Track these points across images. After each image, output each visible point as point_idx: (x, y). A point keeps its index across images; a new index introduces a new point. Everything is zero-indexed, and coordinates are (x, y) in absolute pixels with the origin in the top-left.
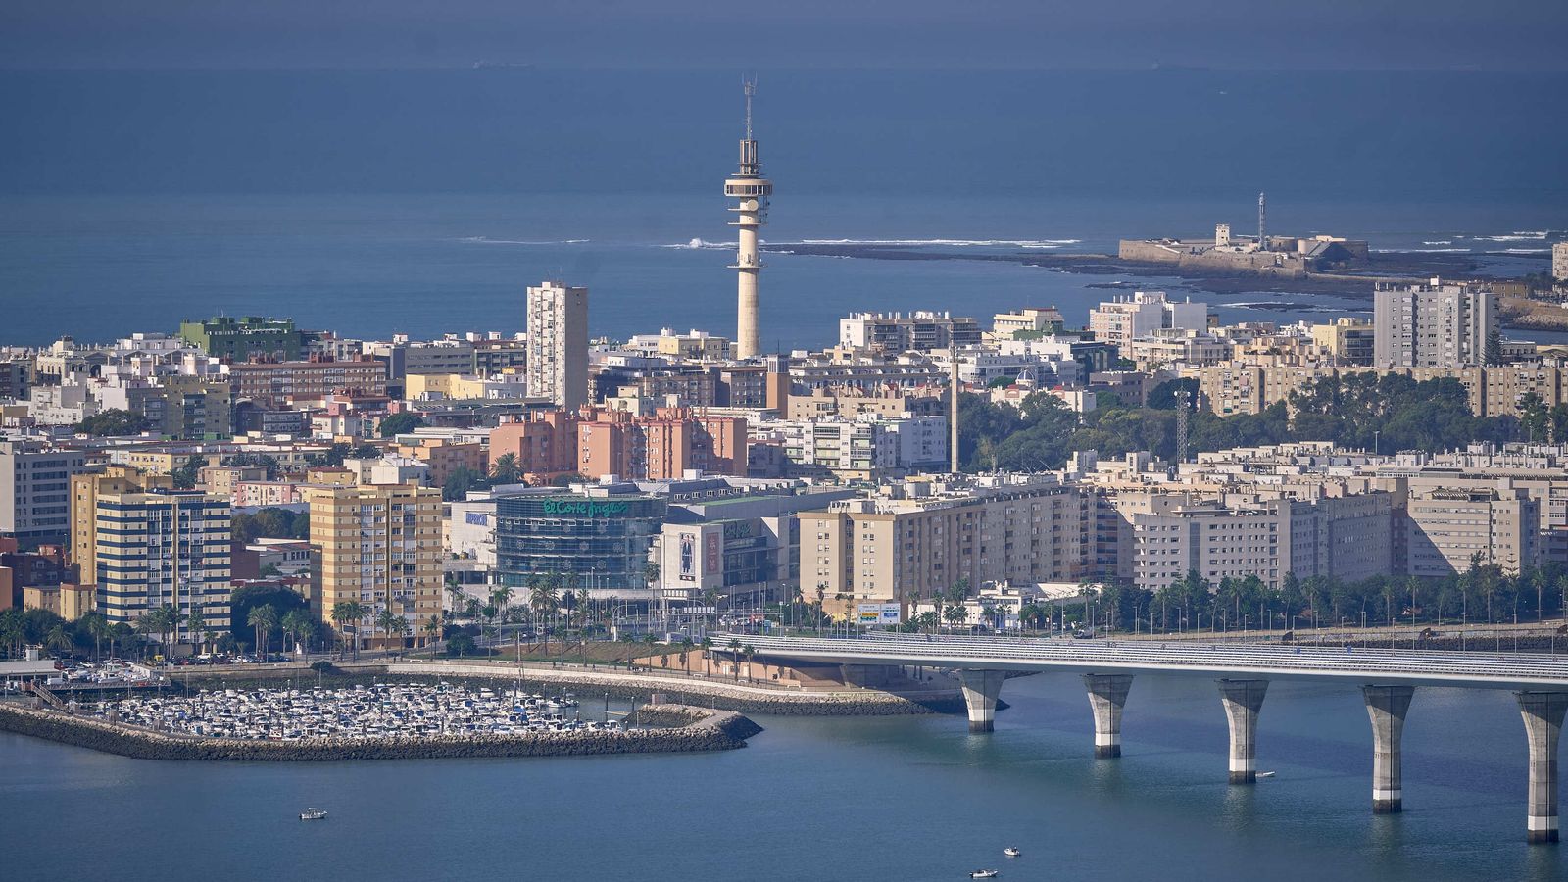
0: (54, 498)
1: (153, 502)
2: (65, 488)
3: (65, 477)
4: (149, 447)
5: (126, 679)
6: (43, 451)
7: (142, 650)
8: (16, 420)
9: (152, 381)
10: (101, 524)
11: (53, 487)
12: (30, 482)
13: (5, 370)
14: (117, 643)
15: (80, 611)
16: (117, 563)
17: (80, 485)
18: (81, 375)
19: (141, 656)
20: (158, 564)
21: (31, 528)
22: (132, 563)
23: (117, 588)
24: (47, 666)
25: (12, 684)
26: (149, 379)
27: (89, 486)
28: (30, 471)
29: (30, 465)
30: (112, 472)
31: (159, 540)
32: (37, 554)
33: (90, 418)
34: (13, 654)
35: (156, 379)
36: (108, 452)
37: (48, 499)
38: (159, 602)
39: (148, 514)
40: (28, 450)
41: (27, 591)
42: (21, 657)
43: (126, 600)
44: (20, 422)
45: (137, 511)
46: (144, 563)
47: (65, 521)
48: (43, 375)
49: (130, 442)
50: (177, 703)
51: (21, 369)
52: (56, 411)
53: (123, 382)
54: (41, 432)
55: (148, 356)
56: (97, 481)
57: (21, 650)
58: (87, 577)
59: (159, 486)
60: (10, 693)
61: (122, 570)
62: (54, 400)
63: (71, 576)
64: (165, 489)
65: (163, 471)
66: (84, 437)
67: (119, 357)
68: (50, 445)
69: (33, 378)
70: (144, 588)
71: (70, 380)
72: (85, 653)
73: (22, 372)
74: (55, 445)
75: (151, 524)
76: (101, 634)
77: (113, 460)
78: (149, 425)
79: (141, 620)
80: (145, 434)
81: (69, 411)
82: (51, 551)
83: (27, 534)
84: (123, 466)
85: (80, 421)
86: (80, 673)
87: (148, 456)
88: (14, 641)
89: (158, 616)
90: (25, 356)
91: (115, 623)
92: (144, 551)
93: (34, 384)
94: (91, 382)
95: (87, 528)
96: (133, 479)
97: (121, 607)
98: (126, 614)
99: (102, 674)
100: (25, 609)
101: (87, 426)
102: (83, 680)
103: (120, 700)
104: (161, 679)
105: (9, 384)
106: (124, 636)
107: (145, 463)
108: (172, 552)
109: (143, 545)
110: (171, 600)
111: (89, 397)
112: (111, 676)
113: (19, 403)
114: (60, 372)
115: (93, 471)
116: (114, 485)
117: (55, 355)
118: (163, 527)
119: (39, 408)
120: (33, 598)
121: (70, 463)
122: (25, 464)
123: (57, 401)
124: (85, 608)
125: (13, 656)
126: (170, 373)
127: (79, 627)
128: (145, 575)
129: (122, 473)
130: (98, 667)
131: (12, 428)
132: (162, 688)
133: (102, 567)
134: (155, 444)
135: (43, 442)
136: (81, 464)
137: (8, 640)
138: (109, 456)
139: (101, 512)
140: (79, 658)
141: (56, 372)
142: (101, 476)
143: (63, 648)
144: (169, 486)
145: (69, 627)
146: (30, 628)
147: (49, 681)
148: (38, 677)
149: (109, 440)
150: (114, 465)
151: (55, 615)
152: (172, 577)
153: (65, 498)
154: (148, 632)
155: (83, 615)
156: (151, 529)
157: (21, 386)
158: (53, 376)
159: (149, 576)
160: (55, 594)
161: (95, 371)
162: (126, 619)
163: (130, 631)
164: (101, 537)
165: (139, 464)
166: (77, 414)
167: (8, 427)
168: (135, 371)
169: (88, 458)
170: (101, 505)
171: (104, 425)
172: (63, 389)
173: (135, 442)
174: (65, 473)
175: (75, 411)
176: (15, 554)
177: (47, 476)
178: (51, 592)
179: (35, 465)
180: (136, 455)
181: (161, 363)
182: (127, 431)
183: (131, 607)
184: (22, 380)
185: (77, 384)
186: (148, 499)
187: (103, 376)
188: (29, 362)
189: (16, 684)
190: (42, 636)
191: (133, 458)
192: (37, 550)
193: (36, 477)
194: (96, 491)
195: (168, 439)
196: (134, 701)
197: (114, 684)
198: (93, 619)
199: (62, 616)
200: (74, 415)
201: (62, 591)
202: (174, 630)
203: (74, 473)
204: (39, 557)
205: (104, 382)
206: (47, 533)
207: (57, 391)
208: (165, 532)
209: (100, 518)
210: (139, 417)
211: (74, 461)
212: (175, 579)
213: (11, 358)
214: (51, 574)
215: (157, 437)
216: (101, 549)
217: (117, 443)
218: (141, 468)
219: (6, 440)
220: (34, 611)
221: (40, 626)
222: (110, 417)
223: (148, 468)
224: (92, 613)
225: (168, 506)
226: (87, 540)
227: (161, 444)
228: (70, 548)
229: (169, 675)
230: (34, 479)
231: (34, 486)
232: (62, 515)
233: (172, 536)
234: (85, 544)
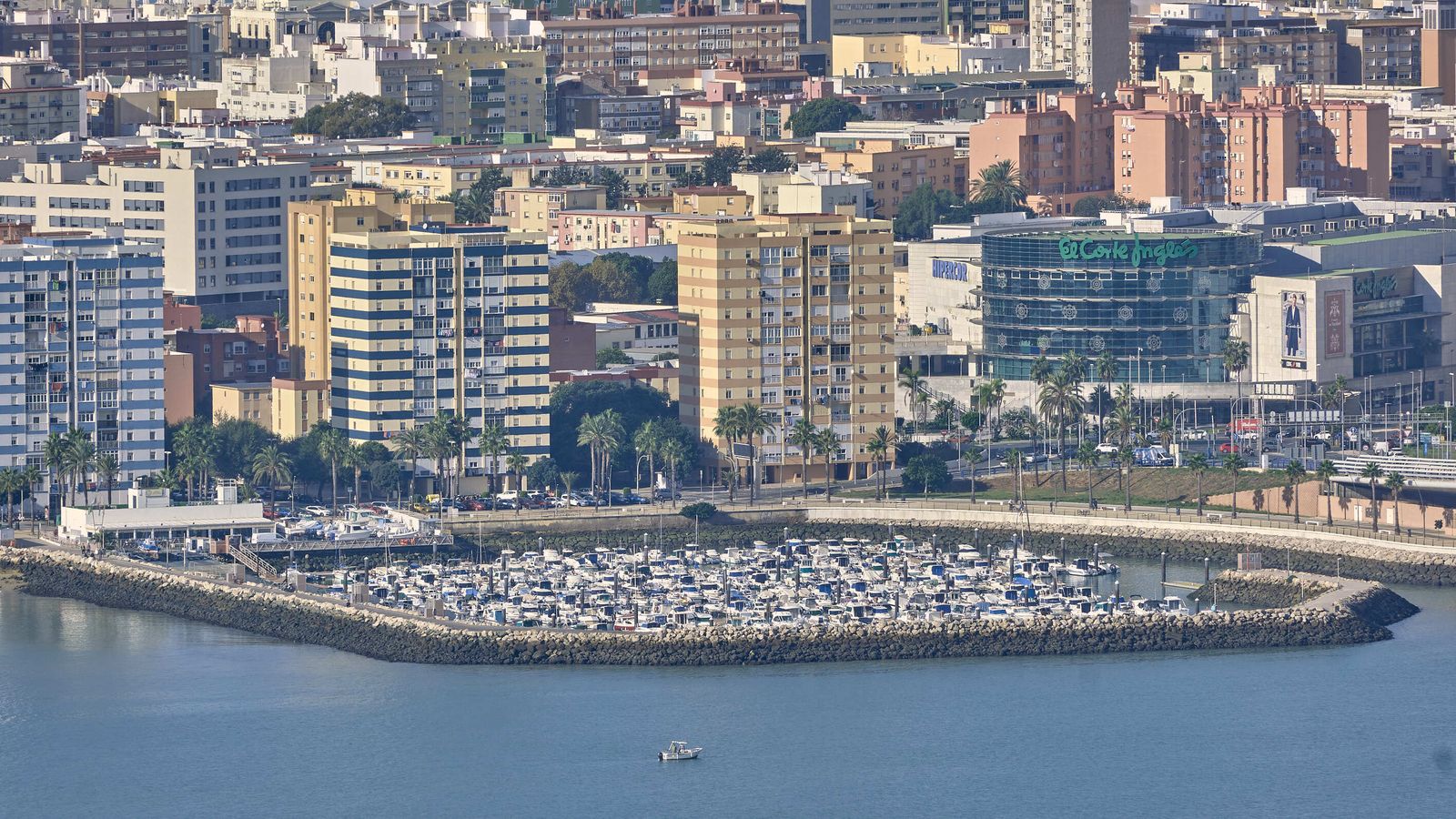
0: (260, 240)
1: (423, 245)
2: (278, 224)
3: (278, 205)
4: (416, 156)
5: (379, 534)
6: (241, 164)
7: (405, 487)
8: (198, 114)
9: (418, 49)
10: (337, 282)
11: (257, 222)
12: (221, 214)
13: (179, 33)
14: (365, 476)
15: (305, 422)
16: (363, 345)
17: (302, 218)
18: (302, 39)
19: (405, 495)
20: (429, 347)
21: (221, 288)
22: (391, 345)
23: (364, 385)
24: (252, 513)
25: (194, 545)
26: (414, 45)
27: (317, 220)
28: (221, 196)
29: (220, 187)
30: (354, 197)
31: (431, 307)
32: (232, 331)
33: (318, 110)
34: (196, 494)
35: (424, 45)
36: (347, 164)
37: (250, 241)
38: (432, 408)
39: (414, 265)
40: (217, 162)
41: (217, 391)
42: (209, 498)
43: (379, 405)
44: (204, 117)
45: (396, 261)
46: (408, 345)
47: (277, 277)
48: (240, 42)
49: (382, 149)
50: (463, 572)
51: (205, 31)
52: (262, 98)
53: (372, 50)
54: (237, 133)
55: (412, 8)
56: (330, 211)
57: (209, 487)
58: (315, 368)
59: (431, 219)
60: (191, 558)
61: (372, 356)
62: (259, 80)
63: (288, 366)
64: (442, 224)
65: (439, 194)
66: (308, 140)
67: (363, 10)
68: (253, 153)
69: (224, 45)
70: (409, 385)
71: (284, 47)
72: (313, 492)
73: (206, 35)
74: (261, 153)
75: (419, 281)
76: (340, 461)
77: (356, 178)
78: (413, 119)
79: (401, 437)
80: (408, 135)
81: (282, 99)
82: (255, 325)
83: (217, 298)
84: (372, 186)
85: (301, 114)
86: (305, 524)
87: (413, 170)
88: (197, 473)
89: (431, 431)
90: (211, 9)
91: (360, 442)
92: (408, 324)
93: (225, 55)
94: (319, 52)
95: (315, 288)
96: (388, 207)
97: (372, 416)
98: (380, 427)
99: (341, 524)
100: (215, 422)
101: (311, 124)
102: (310, 535)
103: (370, 568)
104: (437, 532)
105: (185, 55)
106: (376, 464)
107: (409, 181)
108: (453, 325)
109: (407, 314)
110: (451, 404)
111: (316, 74)
112: (355, 528)
113: (202, 86)
114: (268, 35)
115: (325, 196)
116: (357, 217)
117: (260, 7)
118: (438, 285)
119: (234, 93)
120: (227, 402)
121: (285, 183)
122: (212, 185)
123: (264, 82)
124: (313, 419)
125: (196, 497)
126: (448, 35)
127: (303, 450)
128: (408, 365)
129: (370, 198)
130: (335, 515)
131: (191, 125)
132: (440, 548)
133: (341, 352)
134: (424, 151)
135: (240, 149)
136: (304, 183)
137: (187, 472)
138: (349, 171)
139: (338, 262)
140: (304, 501)
141: (262, 36)
142: (337, 204)
143: (279, 484)
144: (448, 219)
145: (291, 447)
146: (224, 451)
147: (255, 538)
148: (236, 531)
149: (350, 145)
150: (357, 186)
151: (264, 430)
152: (455, 367)
153: (278, 239)
154: (414, 456)
155: (309, 430)
156: (418, 289)
157: (206, 57)
158: (257, 41)
159: (416, 365)
160: (263, 396)
161: (326, 32)
162: (379, 435)
163: (387, 455)
164: (337, 302)
165: (398, 185)
166: (298, 103)
167: (184, 125)
168: (390, 31)
169: (315, 174)
170: (338, 250)
171: (341, 120)
172: (274, 62)
173: (392, 148)
174: (278, 198)
175: (293, 97)
176: (197, 330)
177: (249, 204)
178: (256, 394)
179: (230, 186)
180: (393, 168)
181: (433, 19)
182: (379, 130)
183: (388, 416)
184: (206, 48)
185: (296, 54)
186: (414, 240)
187: (338, 41)
188: (219, 19)
189: (200, 542)
190: (243, 464)
191: (388, 174)
192: (233, 325)
193: (231, 205)
194: (329, 229)
195: (444, 141)
196: (393, 569)
197: (361, 541)
198: (326, 436)
199: (275, 431)
200: (292, 104)
201: (275, 391)
202: (458, 453)
203: (293, 199)
204: (237, 336)
205: (339, 50)
206: (247, 296)
207: (264, 66)
208: (441, 294)
209: (335, 272)
210: (398, 108)
211: (293, 179)
212: (459, 370)
213: (189, 13)
214: (257, 363)
215: (428, 139)
216: (338, 322)
217: (363, 149)
218: (401, 190)
219: (181, 146)
220: (229, 425)
221: (239, 448)
222: (350, 107)
223: (413, 190)
224: (323, 427)
225: (446, 252)
226: (315, 307)
227: (434, 150)
228: (286, 321)
229: (449, 525)
230: (228, 209)
231: (228, 220)
232: (273, 267)
233: (454, 300)
234: (312, 315)
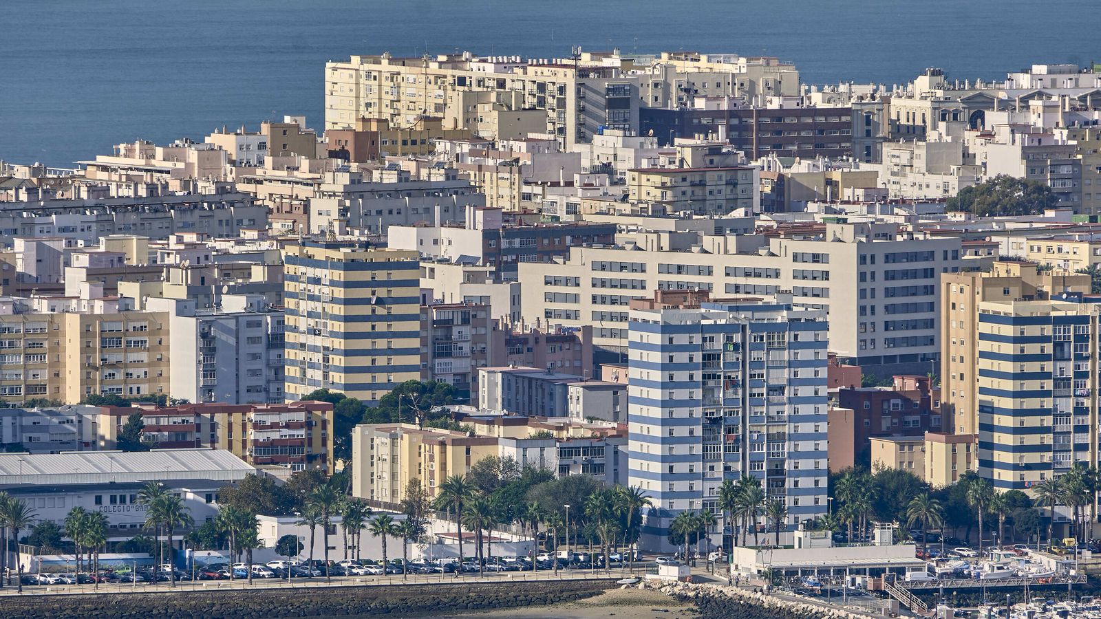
0: (915, 308)
1: (1062, 313)
2: (932, 293)
3: (932, 276)
4: (1057, 233)
5: (1020, 574)
6: (899, 238)
7: (1044, 531)
8: (860, 193)
9: (1060, 135)
10: (985, 346)
11: (913, 291)
12: (881, 284)
13: (844, 119)
14: (1009, 521)
15: (954, 472)
16: (1008, 403)
17: (954, 288)
18: (955, 126)
19: (1044, 539)
20: (1067, 405)
21: (881, 350)
22: (1034, 403)
23: (1008, 440)
24: (906, 553)
25: (853, 581)
26: (1056, 132)
27: (967, 290)
28: (881, 267)
29: (880, 259)
30: (1001, 269)
31: (1069, 369)
32: (890, 389)
33: (969, 190)
34: (856, 536)
35: (1065, 132)
36: (995, 239)
37: (907, 308)
38: (1069, 460)
39: (1054, 331)
40: (877, 236)
41: (876, 444)
42: (867, 539)
43: (1021, 457)
44: (866, 195)
45: (1039, 327)
46: (1048, 403)
47: (931, 341)
48: (899, 127)
49: (1027, 226)
50: (1095, 608)
51: (868, 117)
52: (919, 179)
53: (1018, 136)
54: (896, 210)
55: (1055, 99)
56: (979, 282)
57: (867, 530)
58: (965, 423)
59: (1070, 290)
60: (850, 594)
61: (1016, 413)
62: (916, 163)
63: (942, 422)
64: (1080, 294)
65: (1078, 267)
66: (960, 217)
67: (1011, 100)
68: (910, 228)
69: (885, 130)
70: (1048, 439)
71: (939, 133)
72: (961, 535)
73: (868, 121)
74: (917, 228)
75: (1059, 346)
76: (985, 508)
77: (1003, 252)
78: (1056, 200)
79: (1042, 486)
80: (1050, 214)
81: (937, 179)
82: (911, 384)
83: (876, 360)
84: (1017, 260)
85: (953, 193)
86: (953, 564)
87: (1055, 245)
88: (856, 517)
89: (1068, 481)
90: (873, 98)
91: (1004, 490)
92: (1049, 385)
93: (885, 139)
94: (971, 138)
95: (965, 351)
96: (1031, 278)
97: (1015, 467)
98: (1022, 477)
99: (985, 565)
100: (874, 471)
101: (962, 202)
102: (958, 574)
103: (1012, 604)
104: (1072, 573)
105: (849, 139)
106: (1018, 511)
107: (1050, 255)
108: (1089, 386)
109: (1047, 376)
110: (1086, 457)
111: (967, 157)
112: (999, 568)
113: (865, 167)
114: (924, 121)
115: (974, 268)
116: (1004, 288)
117: (917, 96)
118: (1075, 349)
119: (893, 174)
120: (884, 454)
121: (939, 256)
122: (873, 257)
123: (920, 164)
124: (961, 469)
125: (855, 539)
126: (1087, 123)
127: (952, 497)
128: (1048, 421)
129: (1016, 270)
130: (980, 556)
131: (854, 203)
132: (1075, 587)
133: (986, 409)
134: (1065, 228)
135: (898, 225)
136: (956, 256)
137: (848, 516)
138: (996, 245)
139: (985, 328)
140: (953, 543)
141: (919, 122)
142: (985, 275)
143: (931, 528)
144: (1086, 290)
145: (943, 495)
146: (881, 498)
147: (908, 576)
148: (891, 570)
149: (998, 222)
150: (1003, 259)
151: (917, 479)
152: (1090, 423)
153: (931, 307)
154: (1052, 503)
155: (958, 479)
156: (1058, 353)
157: (868, 142)
158: (914, 127)
159: (1055, 421)
160: (917, 448)
161: (976, 120)
162: (1021, 484)
163: (1028, 502)
164: (985, 364)
165: (1041, 258)
166: (949, 183)
167: (848, 202)
168: (1035, 119)
169: (965, 248)
170: (985, 317)
171: (989, 199)
172: (929, 146)
173: (1035, 225)
174: (932, 270)
175: (947, 178)
176: (858, 388)
177: (906, 274)
178: (911, 446)
179: (888, 258)
180: (1036, 244)
181: (1073, 108)
182: (1022, 209)
183: (1029, 467)
184: (868, 133)
185: (949, 139)
186: (1054, 309)
187: (988, 127)
188: (880, 107)
189: (859, 580)
190: (898, 510)
191: (1032, 249)
192: (891, 383)
193: (889, 276)
194: (978, 298)
195: (1083, 219)
196: (1031, 605)
197: (1003, 580)
198: (974, 485)
199: (928, 480)
200: (946, 185)
201: (928, 444)
202: (1091, 501)
203: (945, 270)
204: (894, 394)
205: (989, 136)
206: (904, 358)
207: (920, 149)
208: (1079, 357)
209: (983, 337)
210: (1040, 189)
211: (946, 252)
212: (1093, 426)
213: (853, 101)
214: (911, 418)
215: (1068, 217)
216: (985, 382)
217: (1009, 226)
218: (1043, 263)
219: (845, 221)
220: (886, 474)
221: (894, 496)
222: (998, 188)
223: (1054, 263)
224: (971, 476)
225: (1084, 320)
226: (965, 368)
227: (1074, 228)
228: (939, 380)
229: (1083, 566)
230: (886, 279)
231: (887, 289)
232: (928, 332)
233: (1090, 362)
234: (962, 375)
